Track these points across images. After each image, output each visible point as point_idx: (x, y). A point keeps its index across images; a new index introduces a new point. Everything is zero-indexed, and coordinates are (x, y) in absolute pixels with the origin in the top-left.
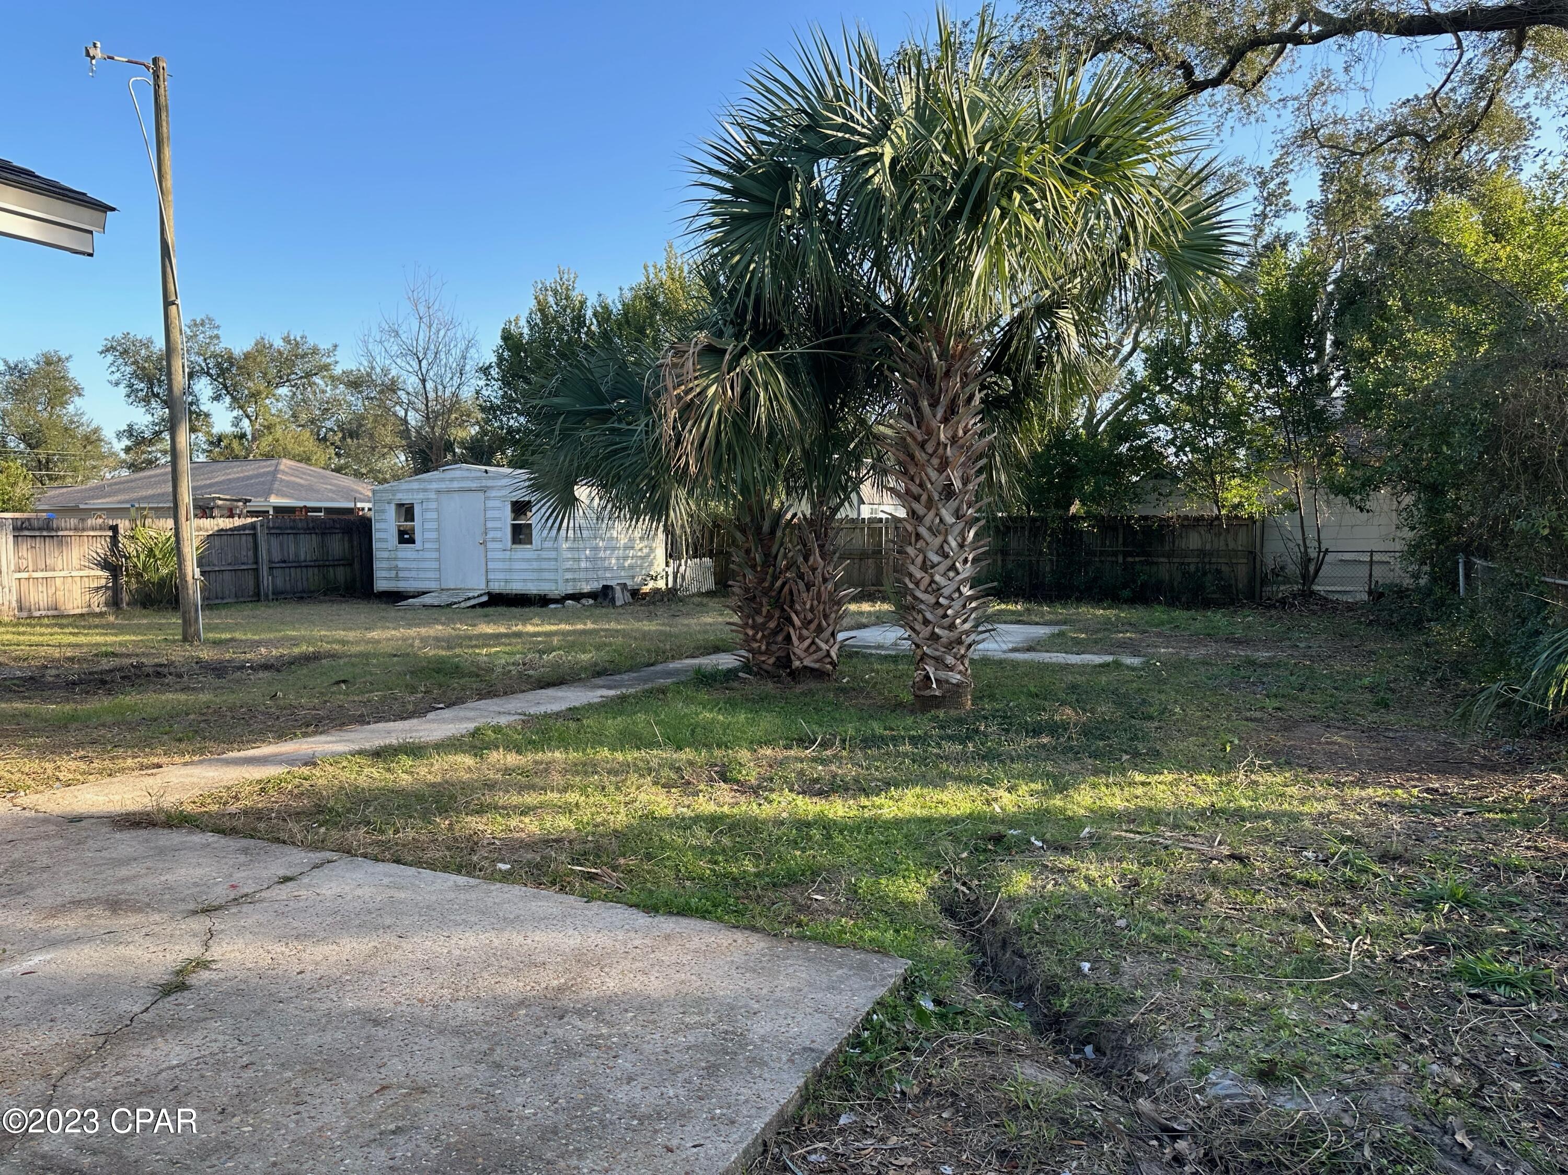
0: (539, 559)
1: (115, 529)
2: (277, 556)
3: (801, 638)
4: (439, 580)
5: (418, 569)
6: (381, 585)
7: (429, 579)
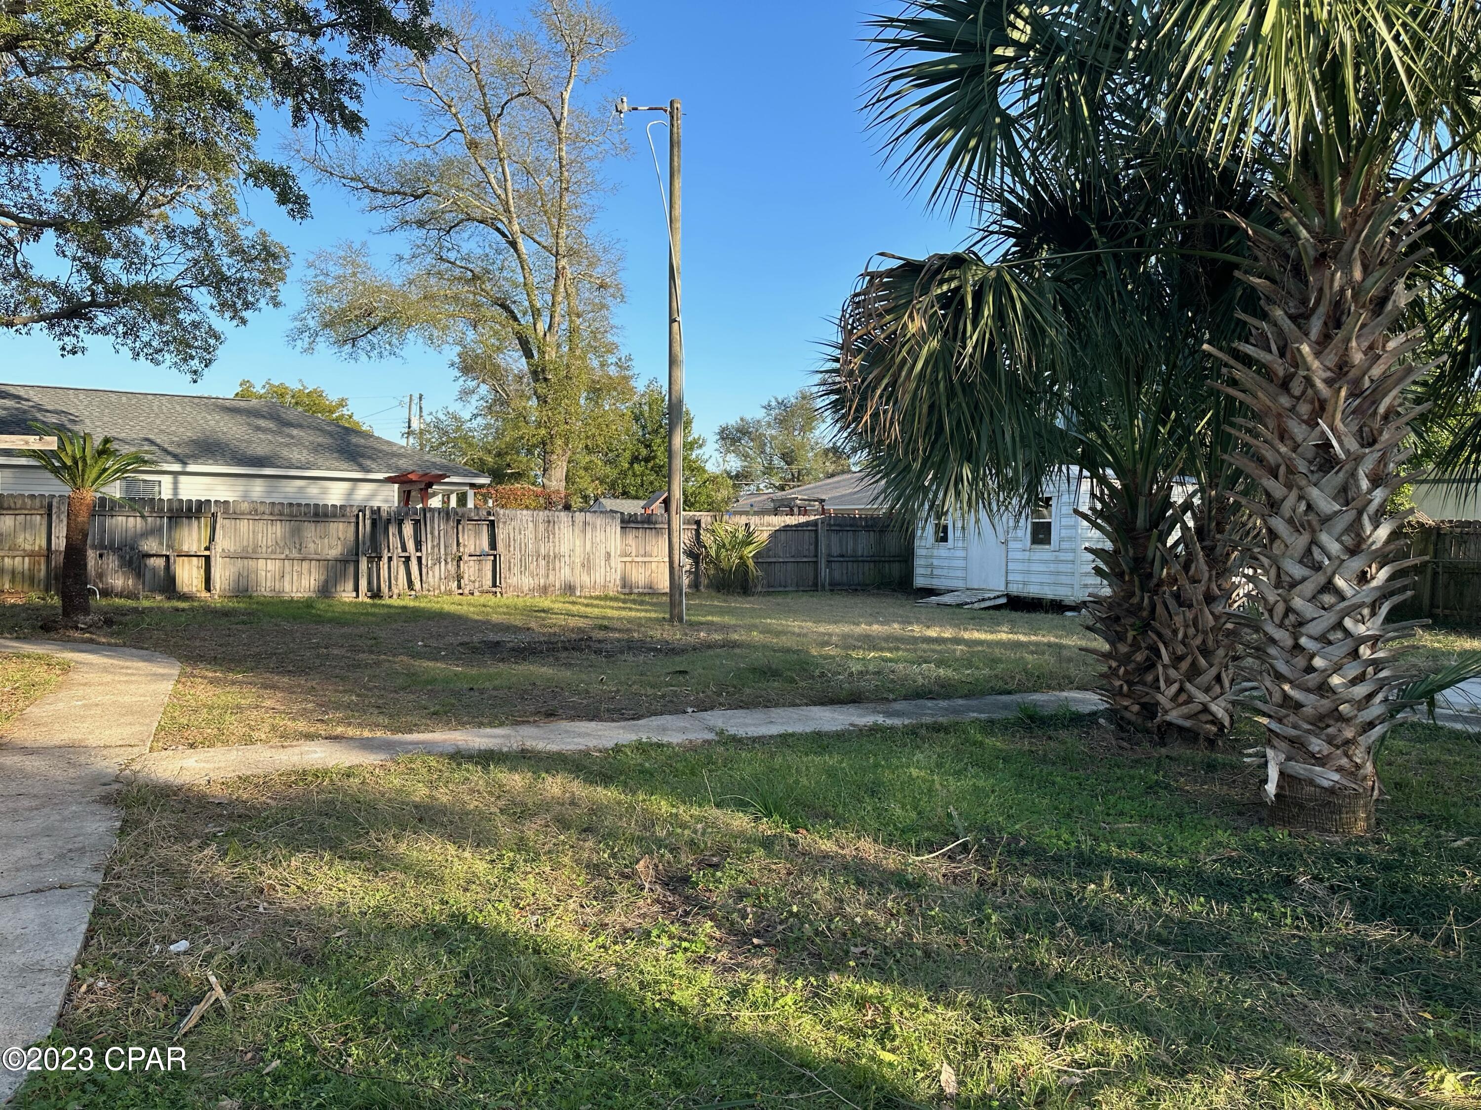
0: (1057, 561)
1: (698, 523)
2: (835, 551)
3: (1169, 682)
4: (965, 579)
5: (949, 568)
6: (920, 582)
7: (957, 578)
